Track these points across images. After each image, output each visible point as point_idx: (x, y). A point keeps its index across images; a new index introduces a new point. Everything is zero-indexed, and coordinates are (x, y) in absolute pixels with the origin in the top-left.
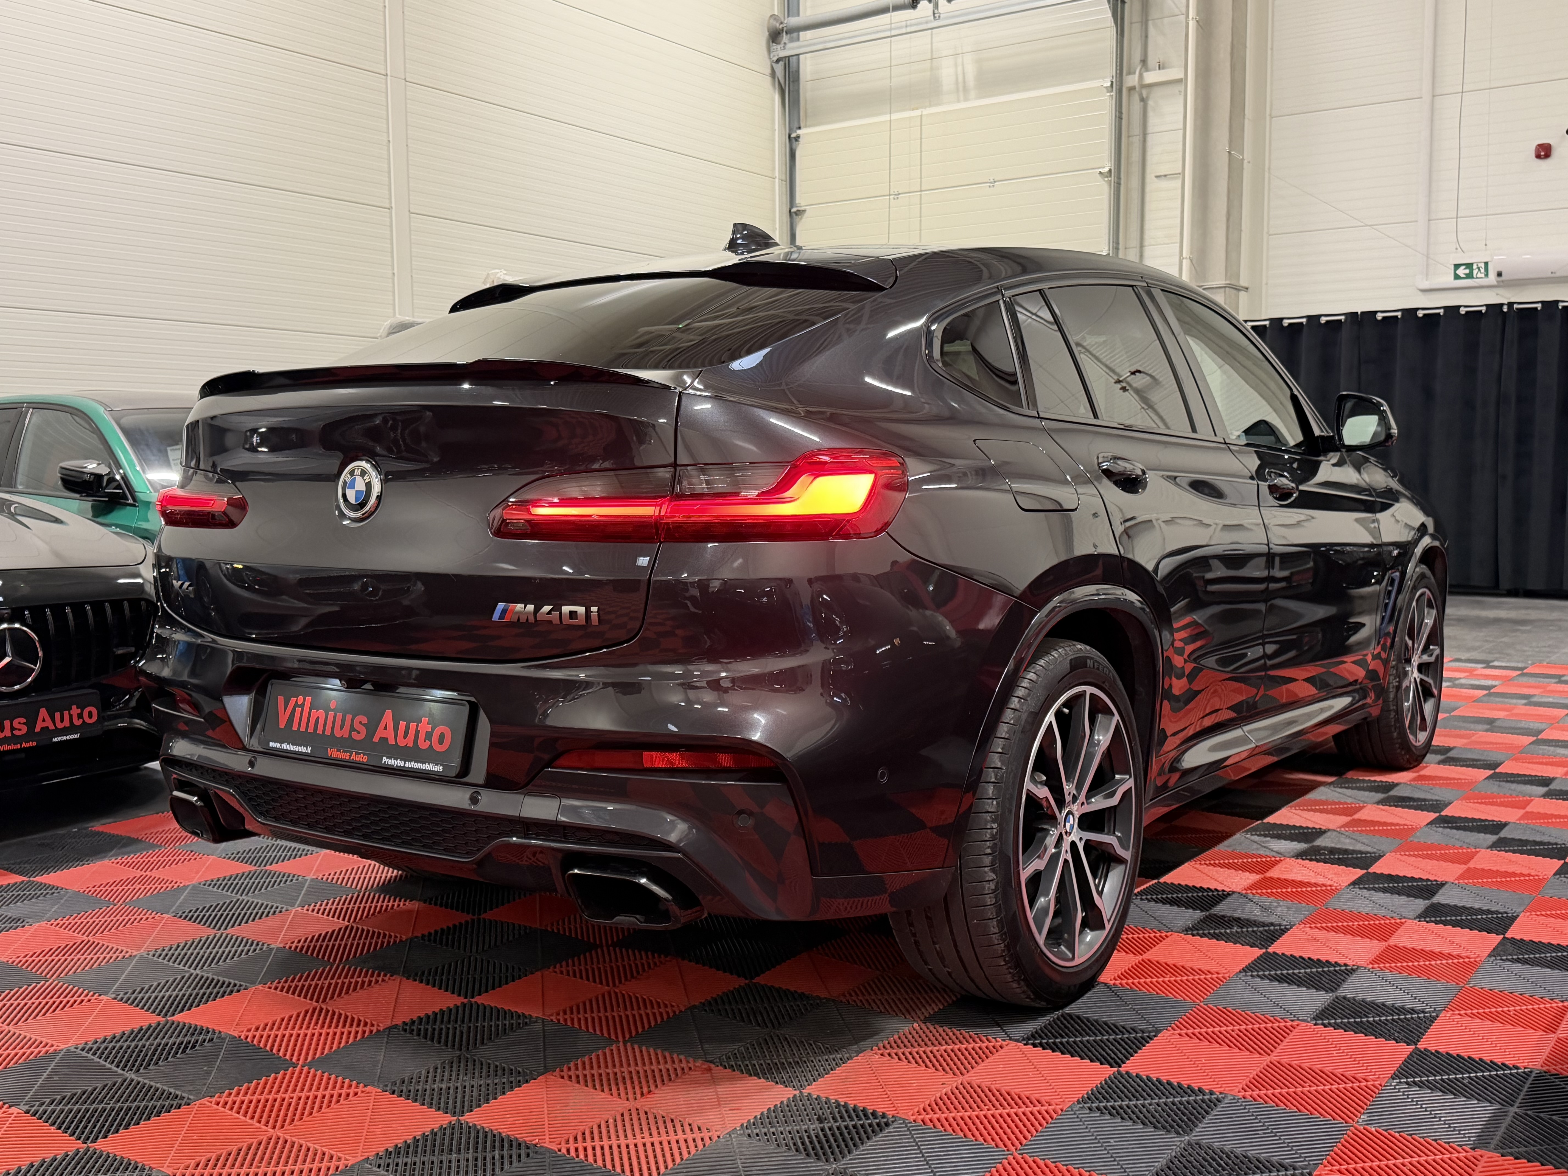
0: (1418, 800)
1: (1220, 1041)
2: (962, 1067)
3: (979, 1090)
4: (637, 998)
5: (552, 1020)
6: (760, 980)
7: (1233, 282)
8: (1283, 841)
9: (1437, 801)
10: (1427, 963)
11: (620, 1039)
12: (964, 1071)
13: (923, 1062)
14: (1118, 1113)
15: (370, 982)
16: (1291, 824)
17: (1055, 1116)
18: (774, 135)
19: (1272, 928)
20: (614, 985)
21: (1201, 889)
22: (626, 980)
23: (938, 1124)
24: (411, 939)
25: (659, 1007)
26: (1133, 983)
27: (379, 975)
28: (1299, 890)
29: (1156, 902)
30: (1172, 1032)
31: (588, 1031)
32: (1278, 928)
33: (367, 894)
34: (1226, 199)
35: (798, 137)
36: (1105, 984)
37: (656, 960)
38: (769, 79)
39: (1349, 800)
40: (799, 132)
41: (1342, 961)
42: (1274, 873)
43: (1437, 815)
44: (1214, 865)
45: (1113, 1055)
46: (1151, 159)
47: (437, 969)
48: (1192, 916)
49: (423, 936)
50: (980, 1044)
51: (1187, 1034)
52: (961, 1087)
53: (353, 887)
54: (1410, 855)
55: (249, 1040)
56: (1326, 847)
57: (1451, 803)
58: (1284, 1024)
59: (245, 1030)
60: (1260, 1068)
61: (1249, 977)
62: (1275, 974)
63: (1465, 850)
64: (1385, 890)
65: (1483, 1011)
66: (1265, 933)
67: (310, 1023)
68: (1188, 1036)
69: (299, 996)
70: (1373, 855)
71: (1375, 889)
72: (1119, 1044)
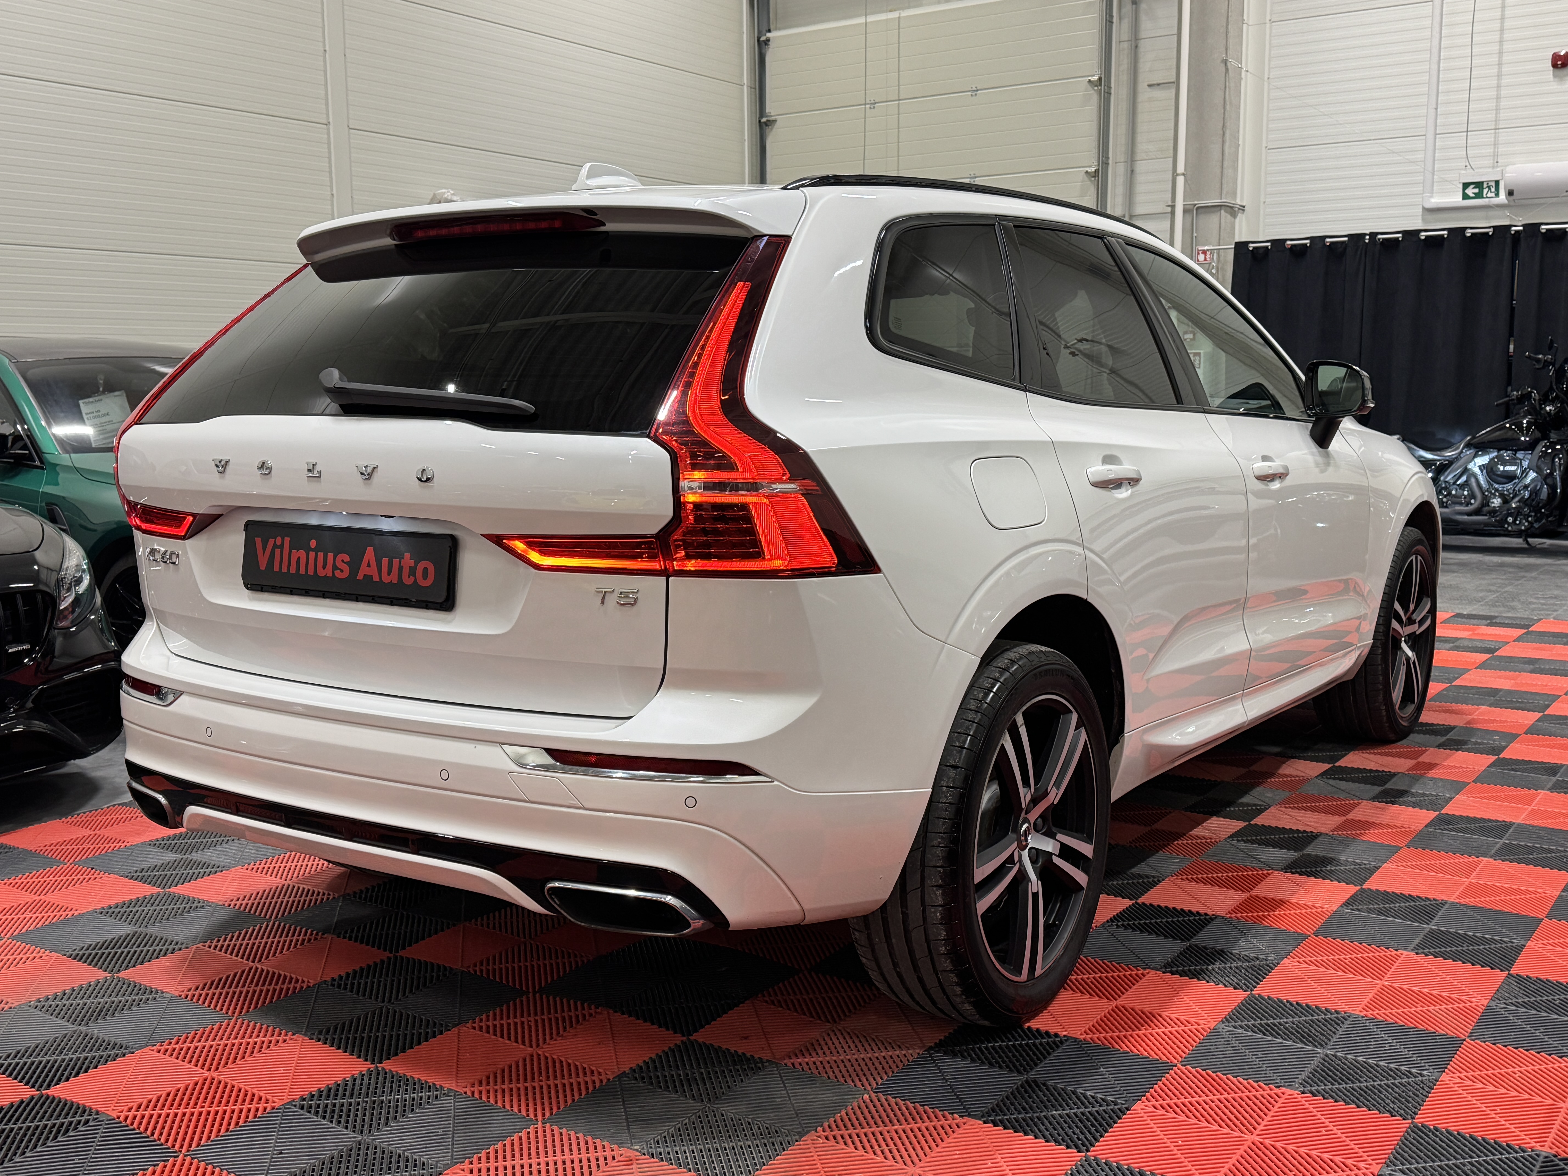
1: (1198, 1114)
2: (914, 1155)
4: (561, 1062)
5: (465, 1093)
6: (699, 1037)
7: (1230, 200)
8: (1271, 849)
11: (540, 1117)
12: (916, 1159)
15: (270, 1042)
16: (1281, 826)
18: (742, 38)
19: (1257, 963)
20: (538, 1045)
21: (1183, 912)
22: (551, 1038)
24: (319, 985)
25: (585, 1074)
26: (1105, 1038)
27: (280, 1034)
29: (1134, 930)
30: (1147, 1103)
31: (504, 1107)
32: (1264, 963)
33: (277, 923)
35: (768, 40)
36: (1075, 1040)
37: (586, 1012)
39: (1343, 796)
40: (769, 35)
41: (1332, 1007)
42: (1261, 891)
43: (1437, 813)
45: (1081, 1136)
46: (1143, 65)
47: (344, 1024)
48: (1173, 947)
49: (333, 979)
50: (935, 1122)
51: (1161, 1106)
53: (262, 915)
55: (128, 1122)
56: (1317, 856)
57: (1452, 799)
58: (1269, 1092)
59: (126, 1108)
60: (1241, 1152)
61: (1232, 1029)
62: (1261, 1024)
63: (1466, 859)
64: (1380, 913)
65: (1486, 1072)
66: (1250, 970)
67: (198, 1099)
68: (1163, 1108)
69: (190, 1062)
70: (1368, 866)
71: (1369, 911)
72: (1088, 1120)
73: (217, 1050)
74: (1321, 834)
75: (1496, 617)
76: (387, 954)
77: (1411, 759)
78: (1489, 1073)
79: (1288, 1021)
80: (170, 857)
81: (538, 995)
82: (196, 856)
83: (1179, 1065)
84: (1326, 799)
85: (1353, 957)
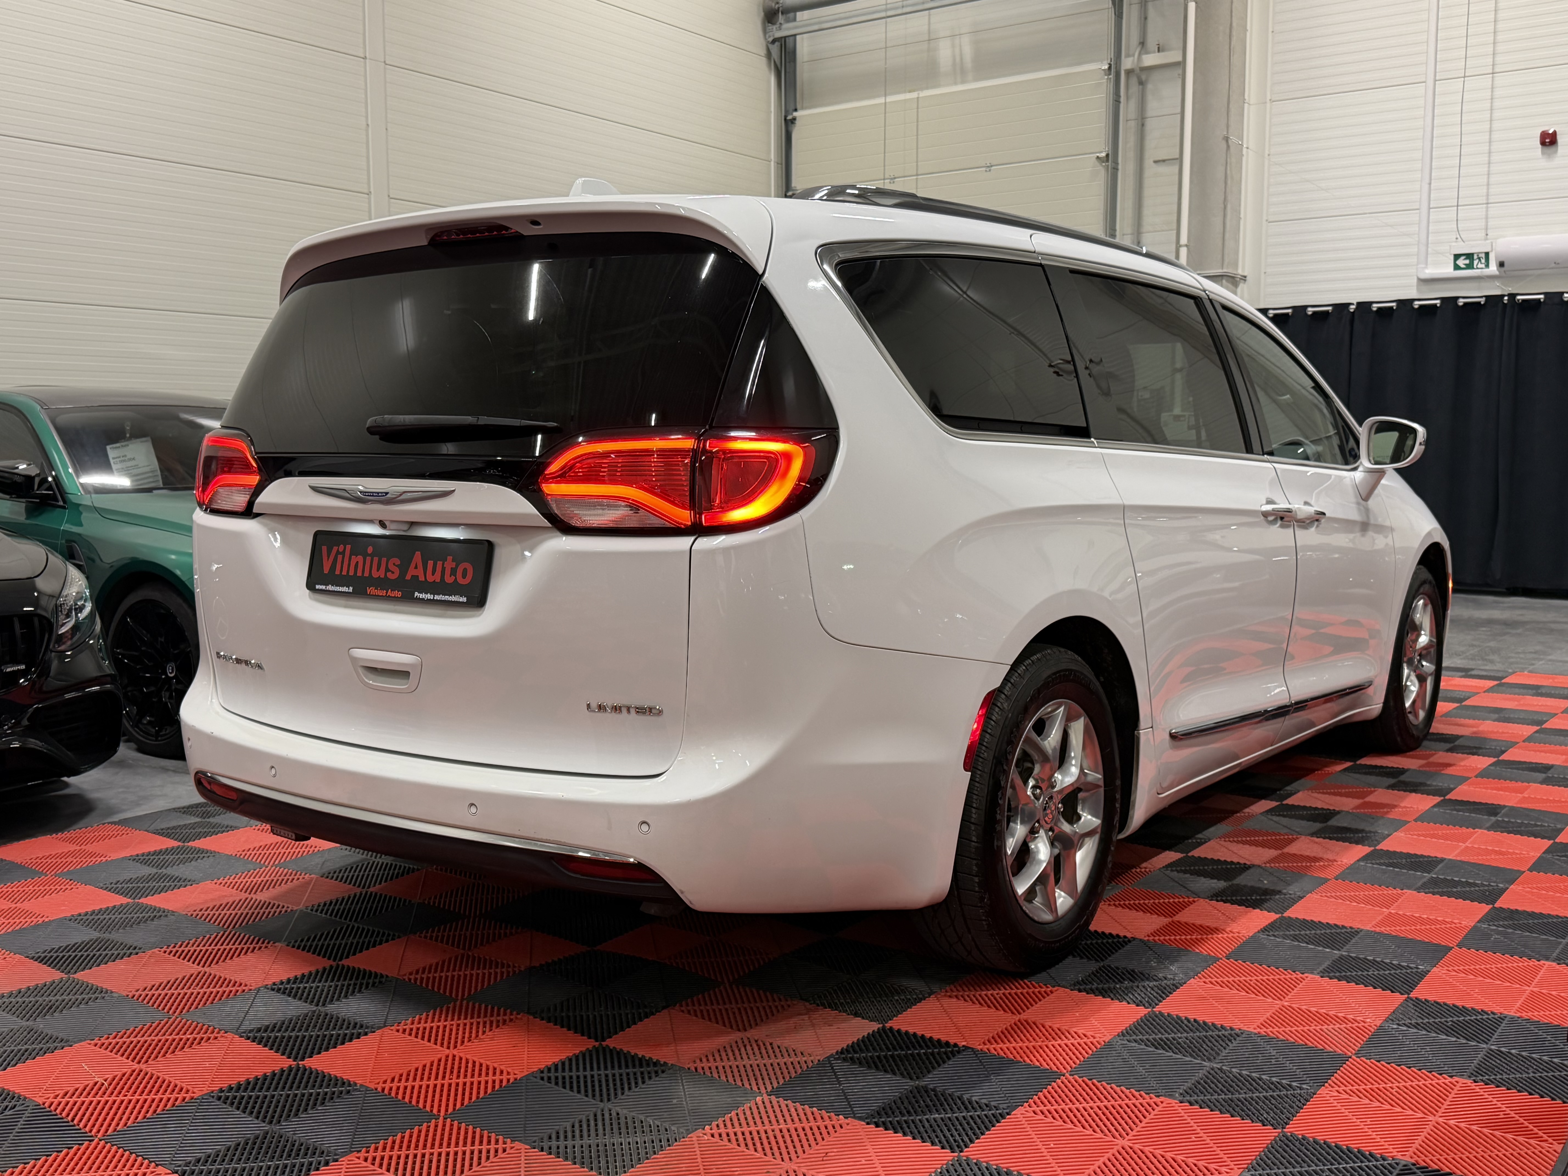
0: (1355, 830)
1: (1075, 1120)
5: (376, 1089)
6: (611, 1042)
7: (1231, 270)
8: (1203, 879)
9: (1375, 832)
12: (794, 1156)
13: (754, 1144)
15: (202, 1039)
16: (1216, 858)
18: (770, 117)
22: (469, 1041)
24: (260, 988)
26: (1000, 1048)
30: (1028, 1108)
34: (1224, 185)
35: (794, 119)
36: (973, 1049)
37: (506, 1018)
38: (764, 60)
39: (1283, 831)
40: (795, 114)
41: (1228, 1024)
42: (1184, 917)
43: (1372, 848)
46: (1149, 143)
48: (1086, 967)
49: (274, 984)
50: (820, 1123)
53: (221, 925)
55: (52, 1108)
56: (1245, 886)
57: (1389, 835)
58: (1148, 1100)
59: (52, 1095)
60: (1109, 1155)
61: (1126, 1042)
62: (1155, 1039)
63: (1391, 891)
64: (1295, 938)
65: (1364, 1087)
66: (1156, 989)
67: (123, 1088)
68: (1043, 1113)
69: (122, 1055)
70: (1292, 896)
71: (1285, 937)
72: (968, 1124)
73: (150, 1045)
74: (1254, 865)
75: (1472, 669)
76: (331, 962)
77: (1358, 798)
78: (1367, 1088)
79: (1181, 1036)
80: (146, 871)
81: (465, 1002)
82: (169, 871)
83: (1067, 1075)
84: (1267, 834)
85: (1258, 978)
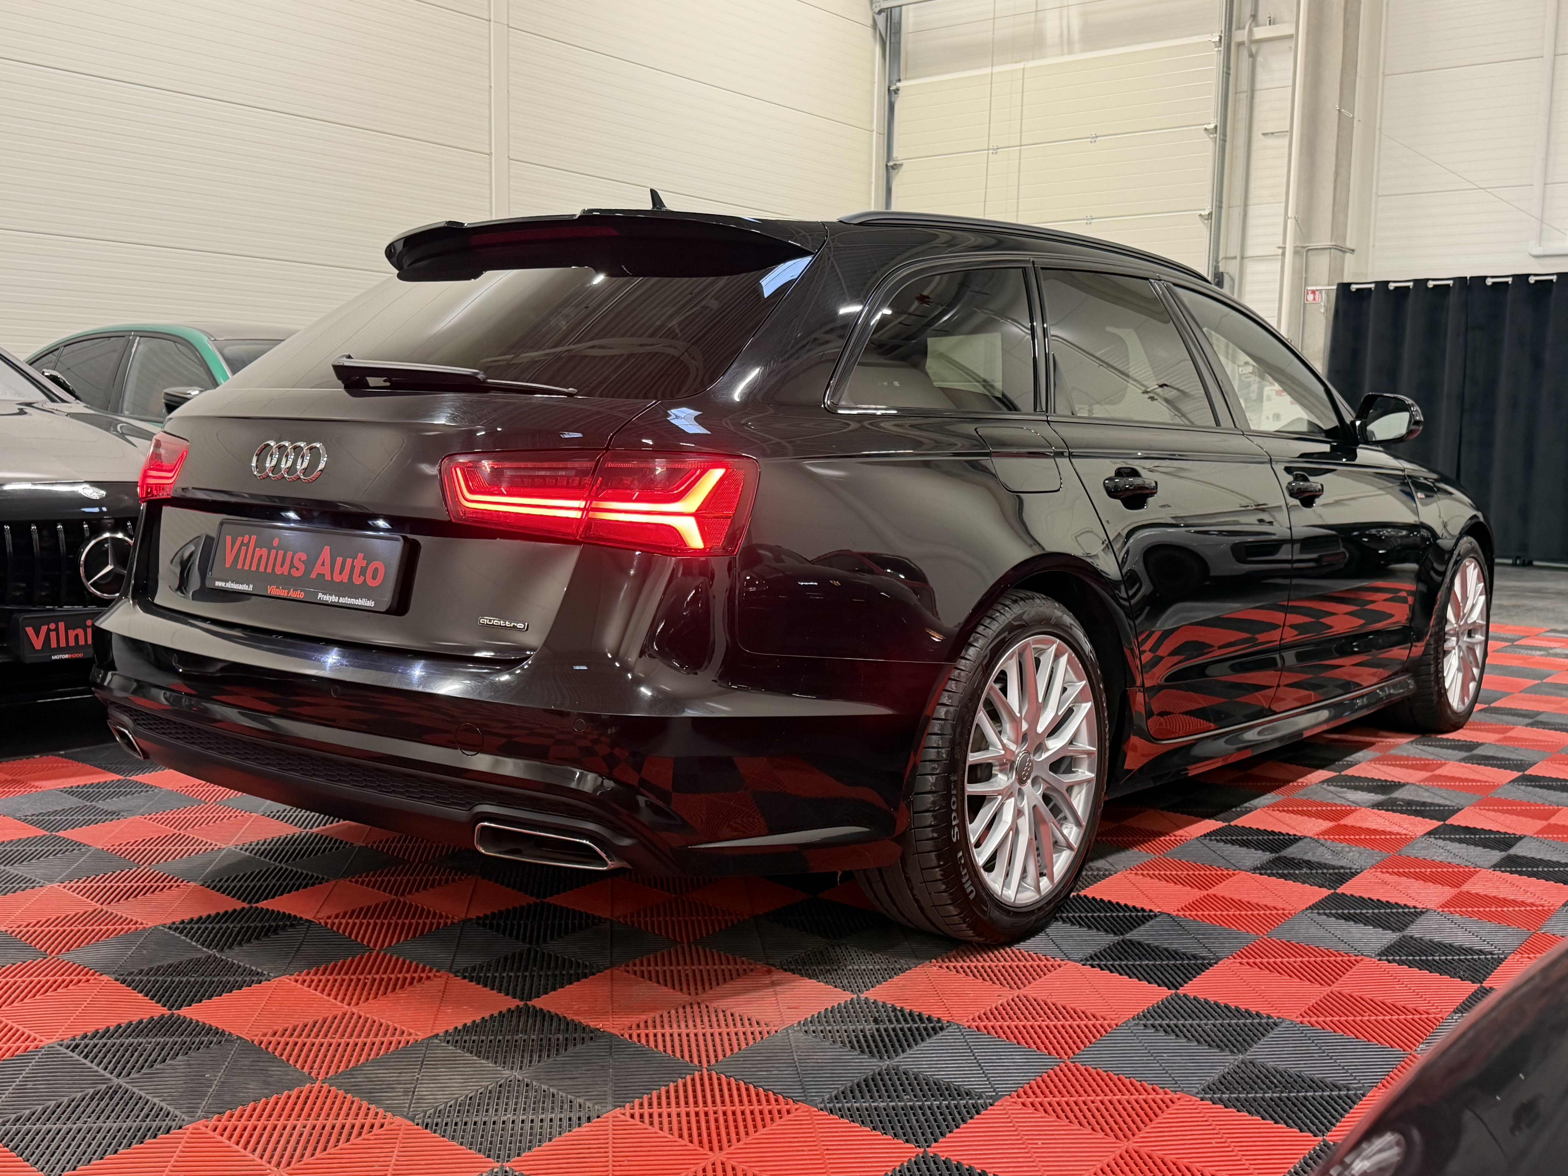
0: (1503, 759)
2: (1019, 982)
3: (1035, 1004)
7: (1339, 243)
8: (1360, 792)
9: (1521, 760)
10: (1499, 909)
13: (981, 975)
14: (1173, 1031)
16: (1370, 777)
17: (1109, 1030)
18: (873, 86)
19: (1342, 871)
21: (1273, 833)
23: (992, 1031)
28: (1373, 837)
29: (1225, 843)
30: (1233, 960)
32: (1348, 871)
34: (1334, 158)
35: (898, 89)
36: (1169, 915)
38: (870, 31)
39: (1431, 757)
40: (899, 84)
41: (1411, 903)
42: (1348, 821)
43: (1521, 774)
44: (1288, 811)
45: (1171, 979)
46: (1258, 116)
48: (1262, 857)
51: (1248, 963)
52: (1017, 1000)
54: (1489, 810)
55: (328, 926)
56: (1403, 799)
57: (1536, 764)
59: (326, 917)
64: (1461, 840)
66: (1334, 875)
67: (387, 913)
69: (378, 890)
70: (1452, 808)
71: (1451, 839)
72: (1178, 969)
74: (1408, 784)
77: (1499, 733)
79: (1369, 912)
84: (1415, 759)
